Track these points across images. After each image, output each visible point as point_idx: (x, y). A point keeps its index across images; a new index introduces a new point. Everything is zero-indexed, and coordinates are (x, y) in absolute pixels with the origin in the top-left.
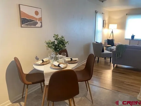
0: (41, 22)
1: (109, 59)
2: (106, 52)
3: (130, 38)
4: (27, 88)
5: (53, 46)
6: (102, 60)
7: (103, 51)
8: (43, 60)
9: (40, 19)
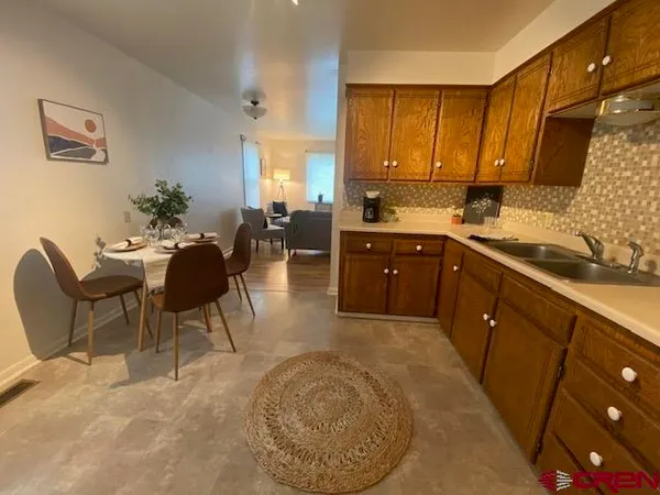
0: (105, 151)
1: (280, 243)
2: (271, 227)
3: (316, 200)
4: (92, 309)
5: (153, 206)
6: (266, 247)
7: (266, 225)
8: (129, 242)
9: (102, 142)
